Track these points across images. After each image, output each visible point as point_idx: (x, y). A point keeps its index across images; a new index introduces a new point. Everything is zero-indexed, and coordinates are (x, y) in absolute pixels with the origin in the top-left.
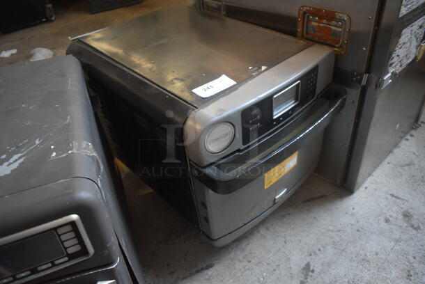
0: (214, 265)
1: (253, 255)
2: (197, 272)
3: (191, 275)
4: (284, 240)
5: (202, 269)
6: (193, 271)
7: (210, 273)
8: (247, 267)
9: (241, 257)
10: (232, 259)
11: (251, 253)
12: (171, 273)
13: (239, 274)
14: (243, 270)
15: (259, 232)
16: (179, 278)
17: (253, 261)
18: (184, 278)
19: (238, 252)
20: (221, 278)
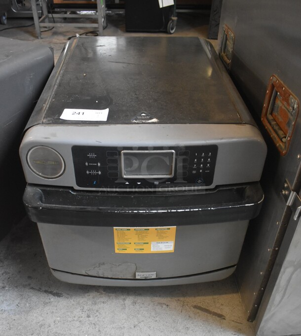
0: (62, 296)
1: (97, 314)
2: (46, 291)
3: (39, 290)
4: (137, 323)
5: (51, 293)
6: (44, 289)
7: (52, 300)
8: (81, 319)
9: (86, 308)
10: (79, 303)
11: (97, 311)
12: (30, 277)
13: (70, 319)
14: (76, 319)
15: (124, 300)
16: (29, 285)
17: (91, 319)
18: (32, 288)
19: (90, 302)
20: (54, 311)
